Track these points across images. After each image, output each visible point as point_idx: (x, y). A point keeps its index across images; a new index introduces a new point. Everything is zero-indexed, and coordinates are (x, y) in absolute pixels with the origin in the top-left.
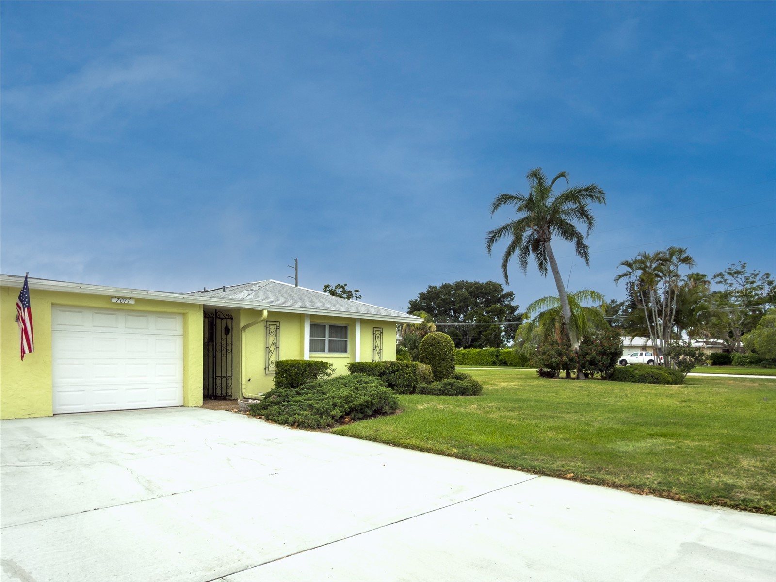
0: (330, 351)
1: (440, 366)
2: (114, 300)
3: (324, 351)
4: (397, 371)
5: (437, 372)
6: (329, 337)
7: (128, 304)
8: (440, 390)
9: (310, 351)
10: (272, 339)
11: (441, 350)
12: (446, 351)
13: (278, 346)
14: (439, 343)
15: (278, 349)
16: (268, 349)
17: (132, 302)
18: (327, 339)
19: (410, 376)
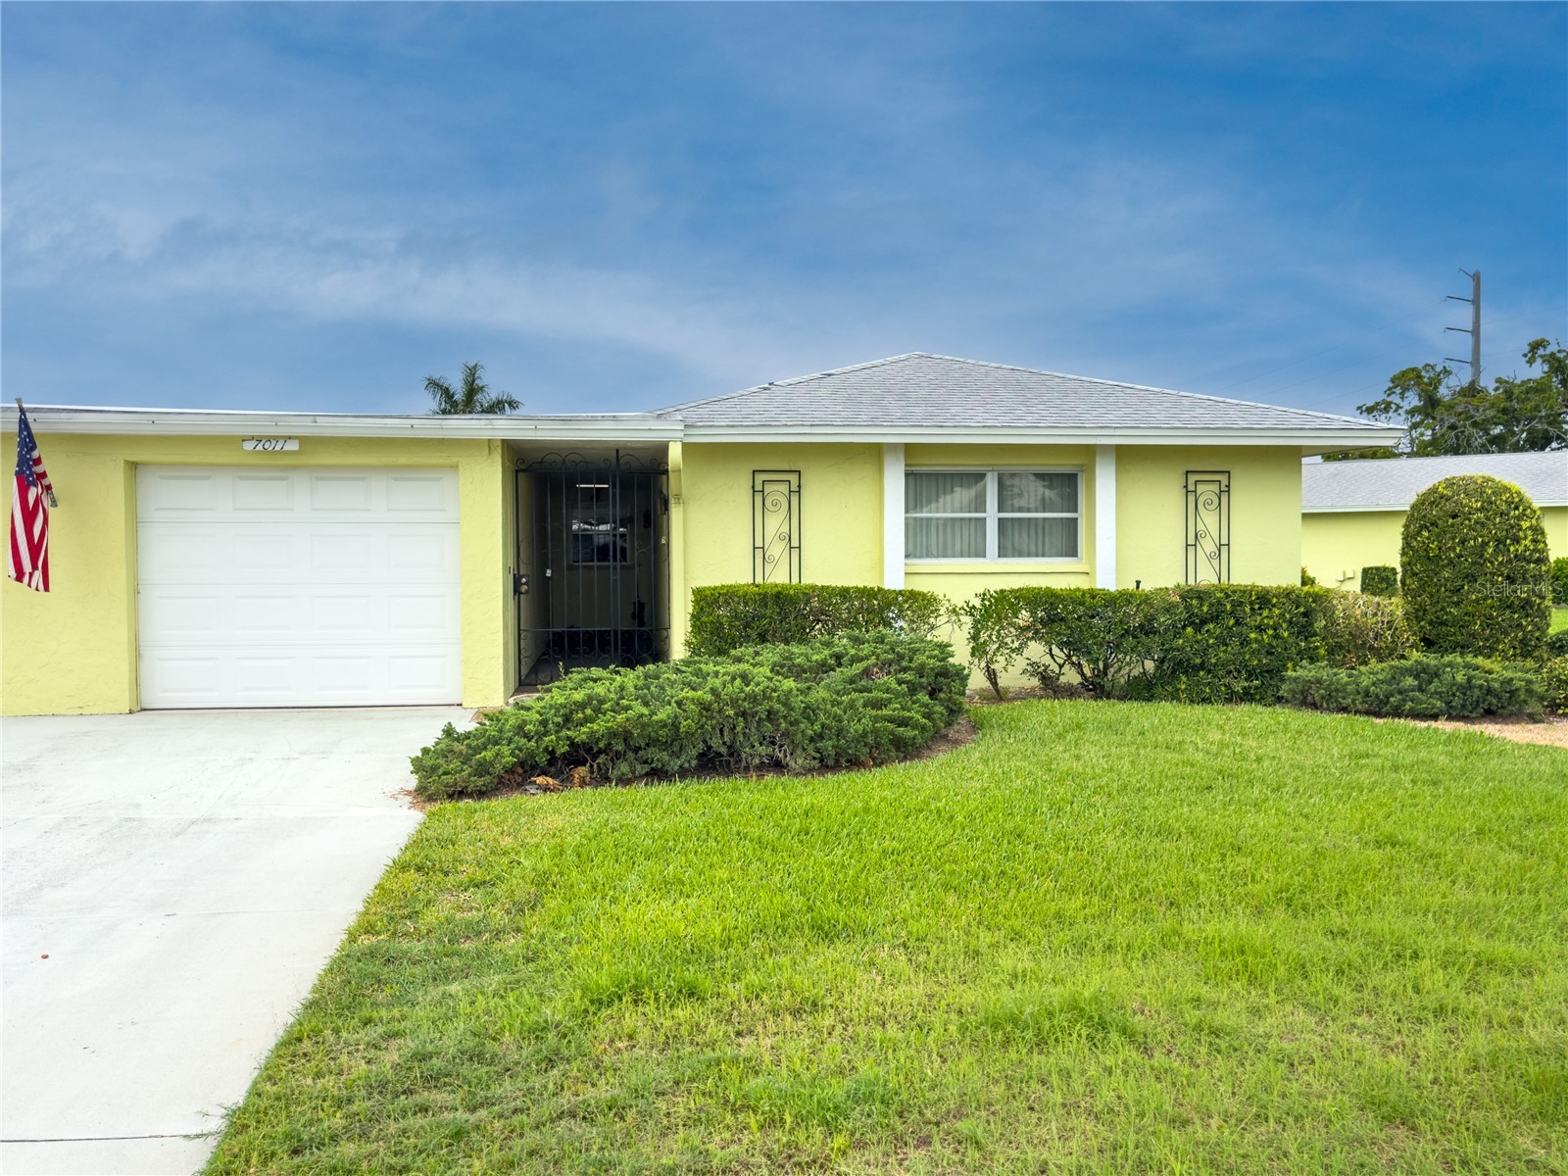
0: (1002, 553)
1: (1457, 604)
2: (249, 446)
3: (981, 553)
4: (1215, 618)
5: (1444, 623)
6: (999, 512)
7: (282, 452)
8: (1367, 694)
9: (907, 556)
10: (775, 523)
11: (1463, 542)
12: (1485, 544)
13: (795, 543)
14: (1454, 517)
15: (795, 553)
16: (759, 553)
17: (292, 446)
18: (992, 514)
19: (1276, 637)
